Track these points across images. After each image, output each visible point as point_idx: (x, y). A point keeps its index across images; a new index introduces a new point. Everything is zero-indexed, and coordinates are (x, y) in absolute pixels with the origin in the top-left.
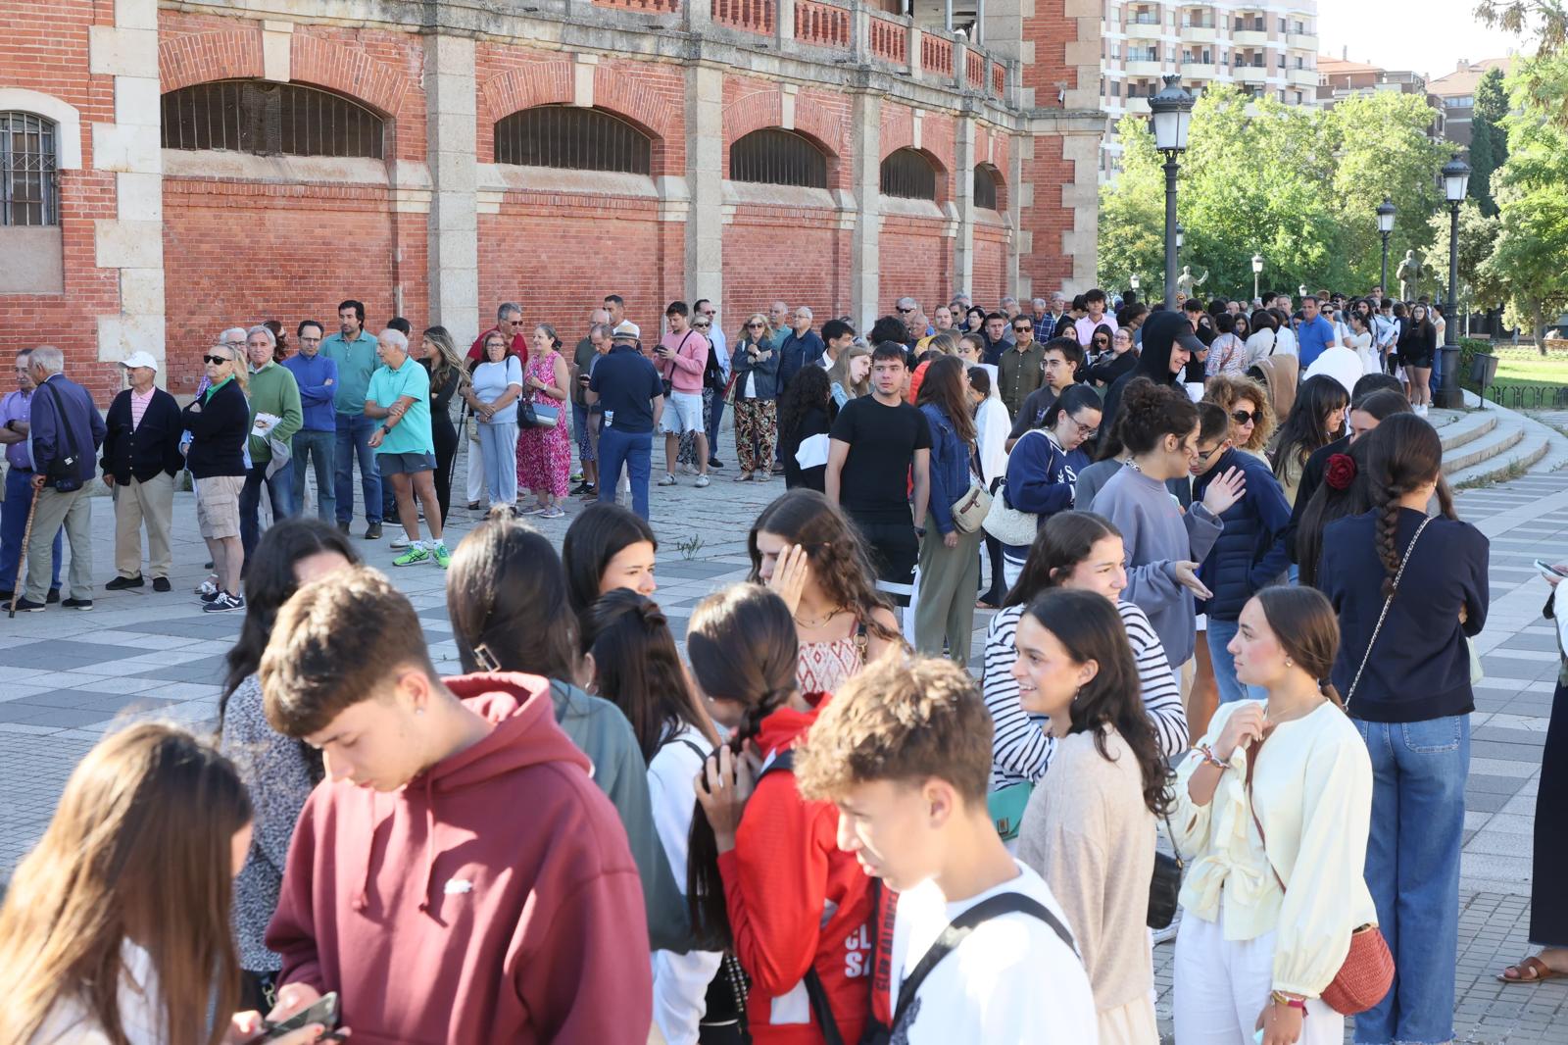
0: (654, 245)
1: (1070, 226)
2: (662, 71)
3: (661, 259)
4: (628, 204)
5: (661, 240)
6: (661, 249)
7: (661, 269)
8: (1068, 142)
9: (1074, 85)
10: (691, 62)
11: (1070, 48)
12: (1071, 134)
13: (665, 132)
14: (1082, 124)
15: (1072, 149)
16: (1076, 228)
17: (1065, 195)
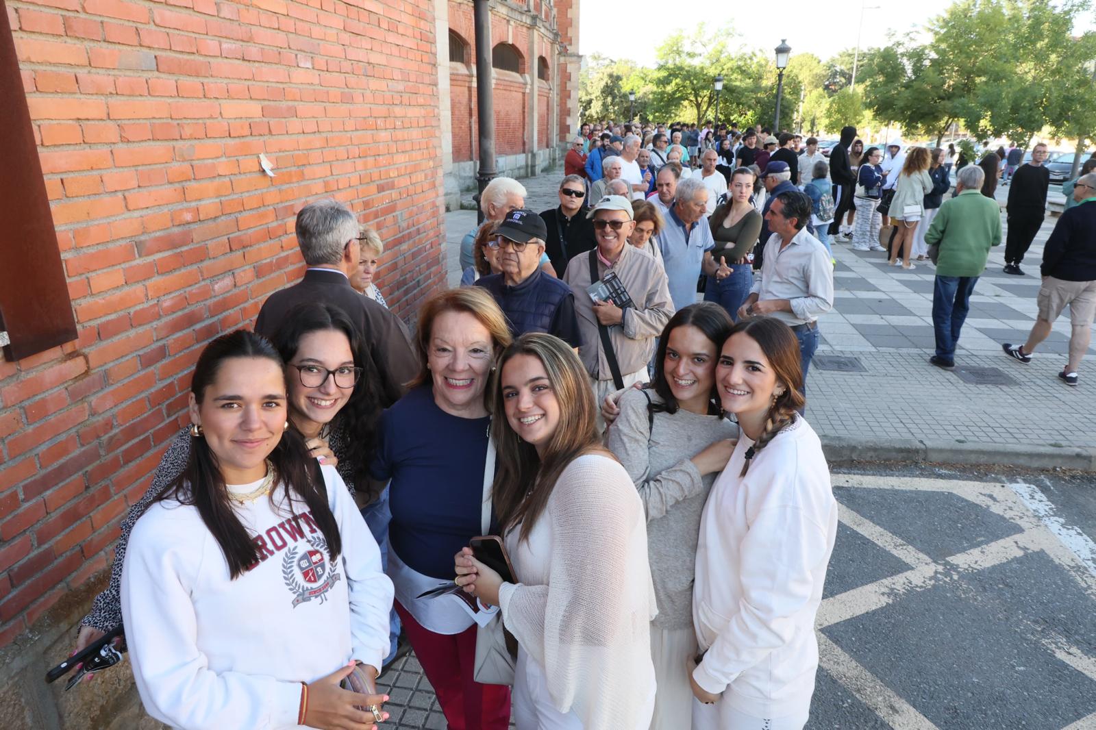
0: (521, 102)
1: (569, 97)
2: (525, 30)
3: (524, 108)
4: (518, 85)
5: (524, 100)
6: (524, 104)
7: (524, 112)
8: (569, 67)
9: (571, 44)
10: (532, 27)
11: (569, 30)
12: (570, 62)
13: (525, 55)
14: (574, 59)
15: (570, 68)
16: (572, 97)
17: (568, 85)
